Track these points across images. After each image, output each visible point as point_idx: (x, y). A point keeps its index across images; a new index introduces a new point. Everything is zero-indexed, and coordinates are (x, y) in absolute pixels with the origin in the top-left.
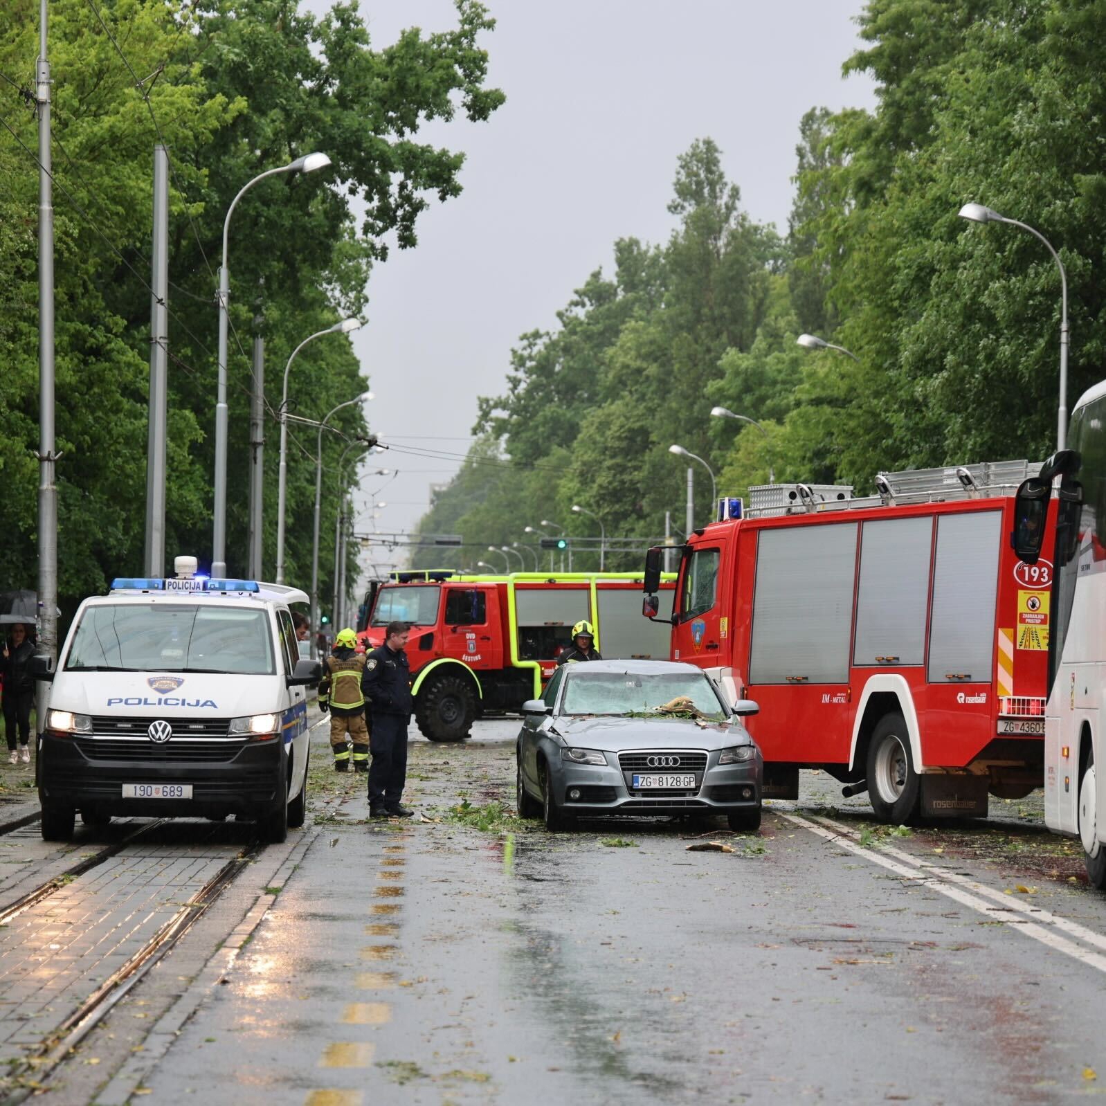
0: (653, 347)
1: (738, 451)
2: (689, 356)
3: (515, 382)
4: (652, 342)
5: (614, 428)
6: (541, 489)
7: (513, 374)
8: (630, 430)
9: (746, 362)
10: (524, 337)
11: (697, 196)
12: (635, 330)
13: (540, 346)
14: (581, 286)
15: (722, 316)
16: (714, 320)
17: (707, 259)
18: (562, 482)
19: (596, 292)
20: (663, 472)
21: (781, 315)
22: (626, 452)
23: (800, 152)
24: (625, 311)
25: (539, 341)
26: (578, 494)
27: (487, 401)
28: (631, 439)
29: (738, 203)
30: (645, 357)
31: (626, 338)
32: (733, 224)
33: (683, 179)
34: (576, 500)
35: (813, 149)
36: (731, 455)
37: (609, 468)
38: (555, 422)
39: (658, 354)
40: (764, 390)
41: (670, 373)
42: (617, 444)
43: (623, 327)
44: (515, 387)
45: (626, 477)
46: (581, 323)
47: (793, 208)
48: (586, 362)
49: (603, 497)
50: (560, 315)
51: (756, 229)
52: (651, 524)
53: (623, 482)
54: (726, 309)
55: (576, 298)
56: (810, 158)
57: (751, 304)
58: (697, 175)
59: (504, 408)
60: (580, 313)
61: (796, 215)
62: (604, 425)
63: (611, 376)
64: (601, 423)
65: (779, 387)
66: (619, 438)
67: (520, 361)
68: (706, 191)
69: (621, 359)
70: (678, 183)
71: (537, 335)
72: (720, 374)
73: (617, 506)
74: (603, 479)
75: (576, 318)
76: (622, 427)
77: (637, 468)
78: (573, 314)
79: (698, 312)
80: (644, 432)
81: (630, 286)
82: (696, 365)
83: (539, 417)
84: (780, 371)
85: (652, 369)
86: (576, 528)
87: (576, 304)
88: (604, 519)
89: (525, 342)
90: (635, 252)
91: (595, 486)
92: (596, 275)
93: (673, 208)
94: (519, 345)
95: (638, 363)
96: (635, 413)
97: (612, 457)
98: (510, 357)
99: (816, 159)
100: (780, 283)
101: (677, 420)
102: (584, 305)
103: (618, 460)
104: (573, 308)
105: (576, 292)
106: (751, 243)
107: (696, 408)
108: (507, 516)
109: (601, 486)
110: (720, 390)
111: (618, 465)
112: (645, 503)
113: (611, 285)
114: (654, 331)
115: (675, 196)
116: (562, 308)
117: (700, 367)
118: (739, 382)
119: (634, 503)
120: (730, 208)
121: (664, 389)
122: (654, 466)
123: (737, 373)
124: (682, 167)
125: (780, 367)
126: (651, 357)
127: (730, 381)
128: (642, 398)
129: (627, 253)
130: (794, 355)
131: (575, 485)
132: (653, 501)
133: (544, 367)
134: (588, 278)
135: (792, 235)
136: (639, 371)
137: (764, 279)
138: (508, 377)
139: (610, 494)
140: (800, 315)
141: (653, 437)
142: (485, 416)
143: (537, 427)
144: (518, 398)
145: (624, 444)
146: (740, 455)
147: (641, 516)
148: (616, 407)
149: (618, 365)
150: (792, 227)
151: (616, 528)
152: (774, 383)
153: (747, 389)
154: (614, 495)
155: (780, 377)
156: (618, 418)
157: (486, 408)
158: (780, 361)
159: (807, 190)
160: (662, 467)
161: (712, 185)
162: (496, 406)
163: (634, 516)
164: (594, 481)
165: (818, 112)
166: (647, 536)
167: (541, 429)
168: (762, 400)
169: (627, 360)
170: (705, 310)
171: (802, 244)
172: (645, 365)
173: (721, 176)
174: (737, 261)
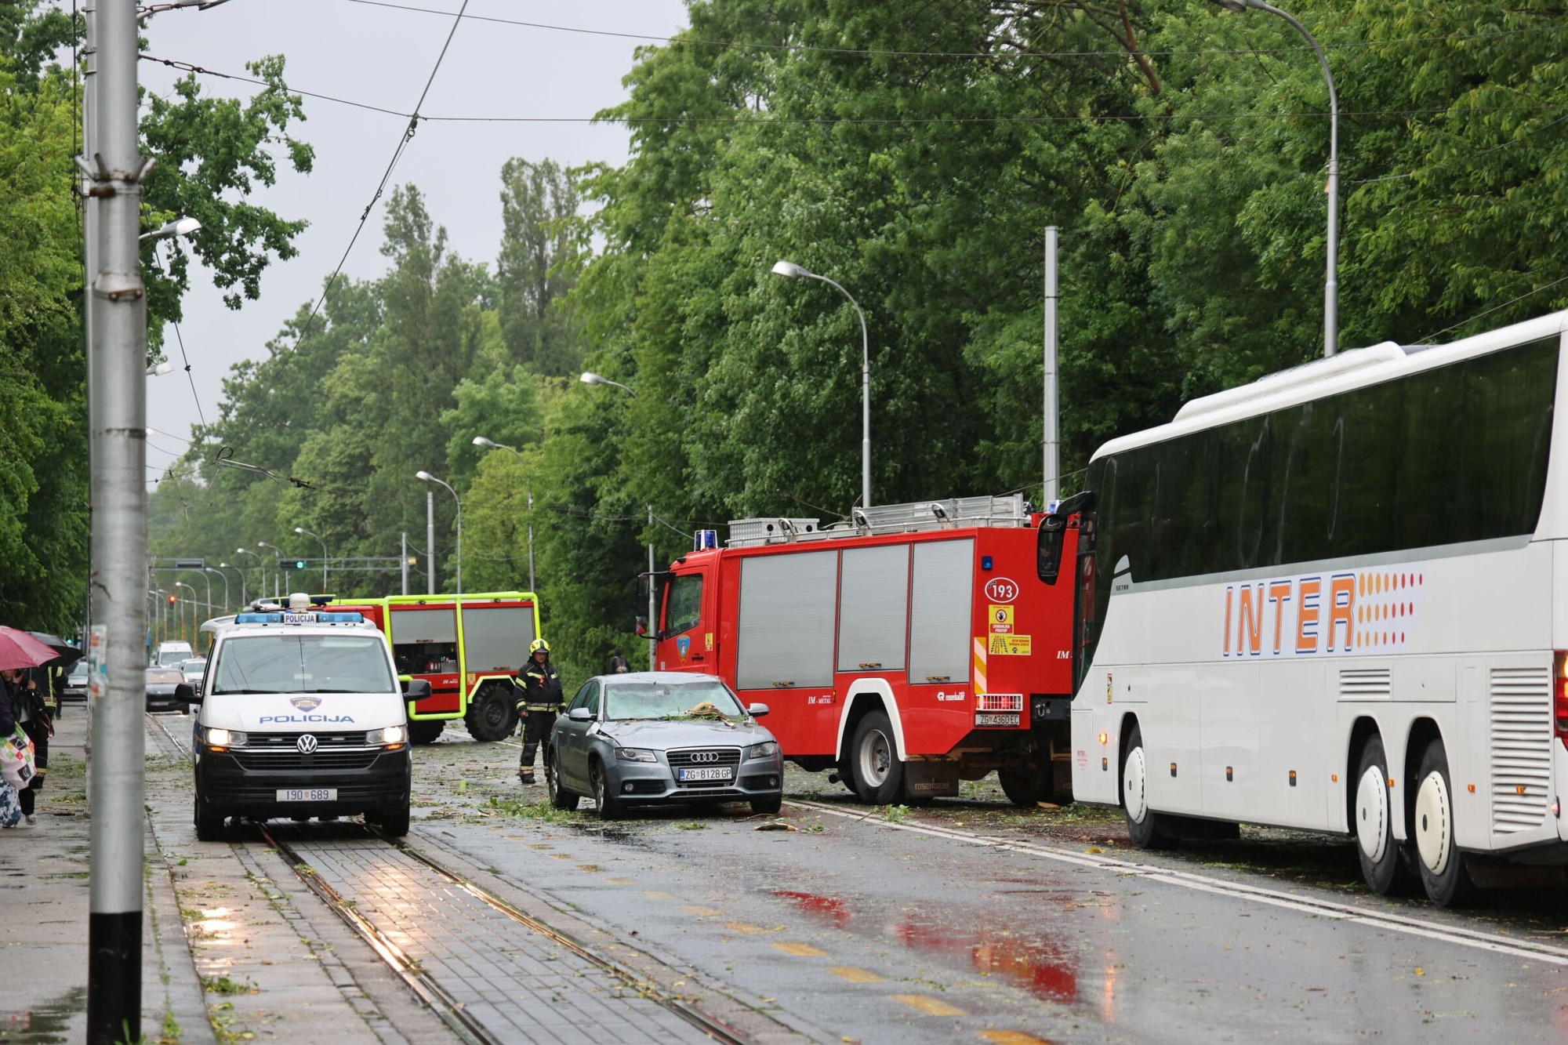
0: (373, 377)
1: (480, 475)
2: (409, 385)
3: (227, 410)
4: (371, 372)
5: (334, 454)
6: (259, 511)
7: (225, 401)
8: (351, 456)
9: (482, 393)
10: (235, 367)
11: (407, 237)
12: (350, 362)
13: (251, 375)
14: (293, 317)
15: (437, 349)
16: (429, 352)
17: (421, 295)
18: (281, 505)
19: (307, 324)
20: (386, 493)
21: (494, 349)
22: (346, 477)
23: (504, 198)
24: (337, 344)
25: (249, 371)
26: (296, 516)
27: (200, 428)
28: (351, 465)
29: (445, 244)
30: (362, 387)
31: (343, 369)
32: (443, 262)
33: (391, 222)
34: (295, 521)
35: (517, 195)
36: (476, 481)
37: (330, 493)
38: (268, 449)
39: (378, 383)
40: (496, 418)
41: (389, 402)
42: (337, 469)
43: (339, 359)
44: (227, 414)
45: (348, 501)
46: (292, 354)
47: (502, 249)
48: (298, 391)
49: (324, 519)
50: (269, 345)
51: (465, 267)
52: (375, 543)
53: (343, 505)
54: (439, 342)
55: (286, 328)
56: (514, 204)
57: (464, 338)
58: (404, 219)
59: (216, 436)
60: (290, 343)
61: (505, 256)
62: (323, 452)
63: (329, 405)
64: (320, 450)
65: (512, 417)
66: (340, 464)
67: (233, 390)
68: (416, 234)
69: (339, 390)
70: (388, 227)
71: (247, 365)
72: (455, 405)
73: (339, 528)
74: (325, 501)
75: (286, 348)
76: (341, 453)
77: (356, 492)
78: (282, 345)
79: (414, 343)
80: (366, 456)
81: (339, 319)
82: (415, 394)
83: (252, 443)
84: (511, 401)
85: (371, 398)
86: (296, 548)
87: (284, 334)
88: (326, 541)
89: (236, 372)
90: (344, 288)
91: (317, 509)
92: (307, 307)
93: (385, 251)
94: (230, 375)
95: (356, 393)
96: (355, 439)
97: (334, 481)
98: (222, 385)
99: (519, 204)
100: (492, 318)
101: (398, 445)
102: (294, 336)
103: (339, 484)
104: (283, 339)
105: (287, 323)
106: (462, 281)
107: (415, 434)
108: (203, 537)
109: (323, 509)
110: (455, 419)
111: (339, 489)
112: (368, 525)
113: (321, 319)
114: (371, 362)
115: (386, 239)
116: (271, 339)
117: (419, 396)
118: (474, 413)
119: (356, 526)
120: (439, 249)
121: (384, 415)
122: (376, 488)
123: (473, 403)
124: (390, 212)
125: (511, 397)
126: (372, 386)
127: (464, 411)
128: (360, 425)
129: (334, 286)
130: (524, 386)
131: (297, 506)
132: (377, 521)
133: (255, 395)
134: (299, 309)
135: (501, 274)
136: (358, 400)
137: (476, 315)
138: (220, 405)
139: (330, 516)
140: (510, 347)
141: (374, 462)
142: (198, 442)
143: (250, 452)
144: (231, 425)
145: (344, 470)
146: (484, 479)
147: (363, 536)
148: (337, 433)
149: (337, 395)
150: (501, 266)
151: (338, 548)
152: (507, 412)
153: (481, 418)
154: (336, 516)
155: (512, 407)
156: (338, 444)
157: (199, 432)
158: (510, 391)
159: (512, 233)
160: (385, 489)
161: (420, 227)
162: (209, 433)
163: (355, 537)
164: (315, 505)
165: (515, 163)
166: (371, 555)
167: (254, 455)
168: (496, 428)
169: (345, 390)
170: (422, 342)
171: (512, 282)
172: (363, 394)
173: (426, 217)
174: (448, 298)
